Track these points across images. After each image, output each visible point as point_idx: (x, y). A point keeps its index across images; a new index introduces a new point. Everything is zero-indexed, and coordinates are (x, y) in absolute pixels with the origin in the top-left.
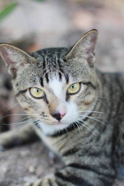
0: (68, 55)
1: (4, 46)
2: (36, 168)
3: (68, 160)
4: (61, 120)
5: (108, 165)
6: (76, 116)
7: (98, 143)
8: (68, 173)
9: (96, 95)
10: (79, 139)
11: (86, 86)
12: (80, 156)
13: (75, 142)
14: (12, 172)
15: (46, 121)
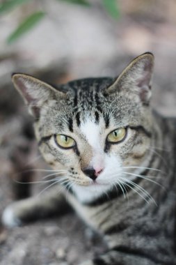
0: (111, 88)
1: (20, 77)
2: (66, 251)
3: (112, 242)
4: (97, 179)
5: (169, 250)
6: (120, 174)
7: (155, 218)
8: (112, 260)
9: (151, 145)
10: (127, 211)
11: (134, 132)
12: (129, 235)
13: (122, 214)
14: (33, 257)
15: (77, 180)
